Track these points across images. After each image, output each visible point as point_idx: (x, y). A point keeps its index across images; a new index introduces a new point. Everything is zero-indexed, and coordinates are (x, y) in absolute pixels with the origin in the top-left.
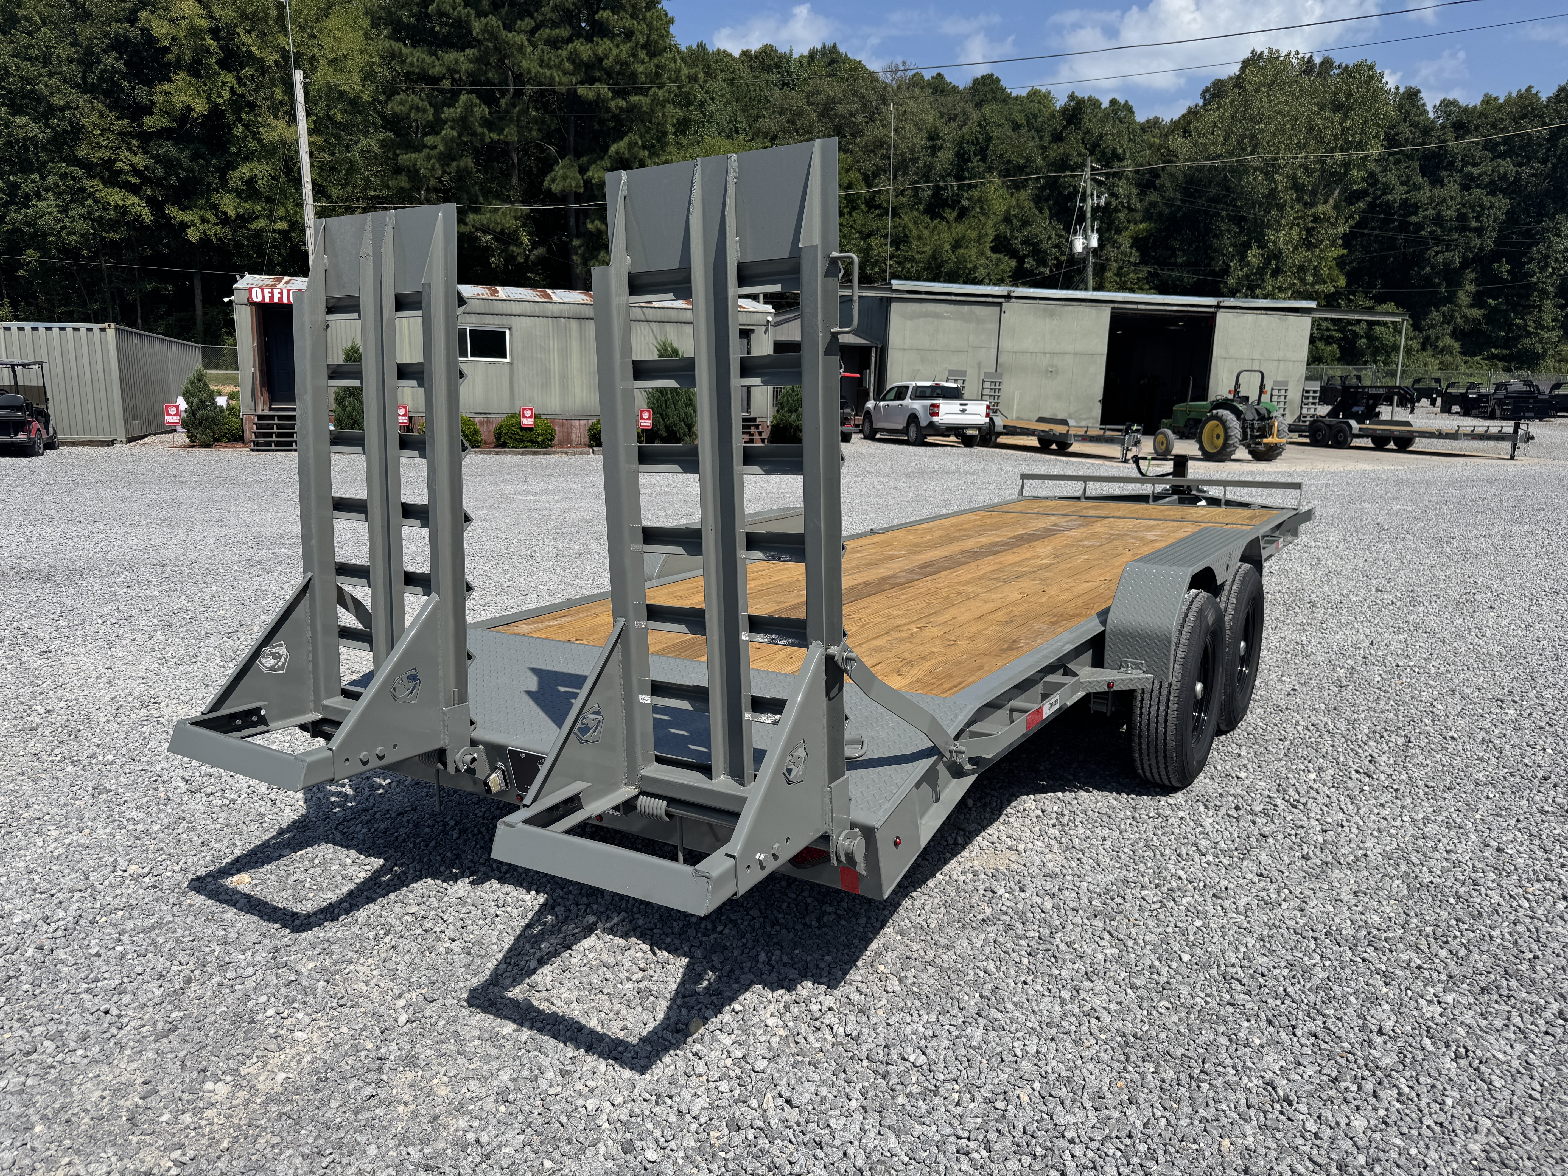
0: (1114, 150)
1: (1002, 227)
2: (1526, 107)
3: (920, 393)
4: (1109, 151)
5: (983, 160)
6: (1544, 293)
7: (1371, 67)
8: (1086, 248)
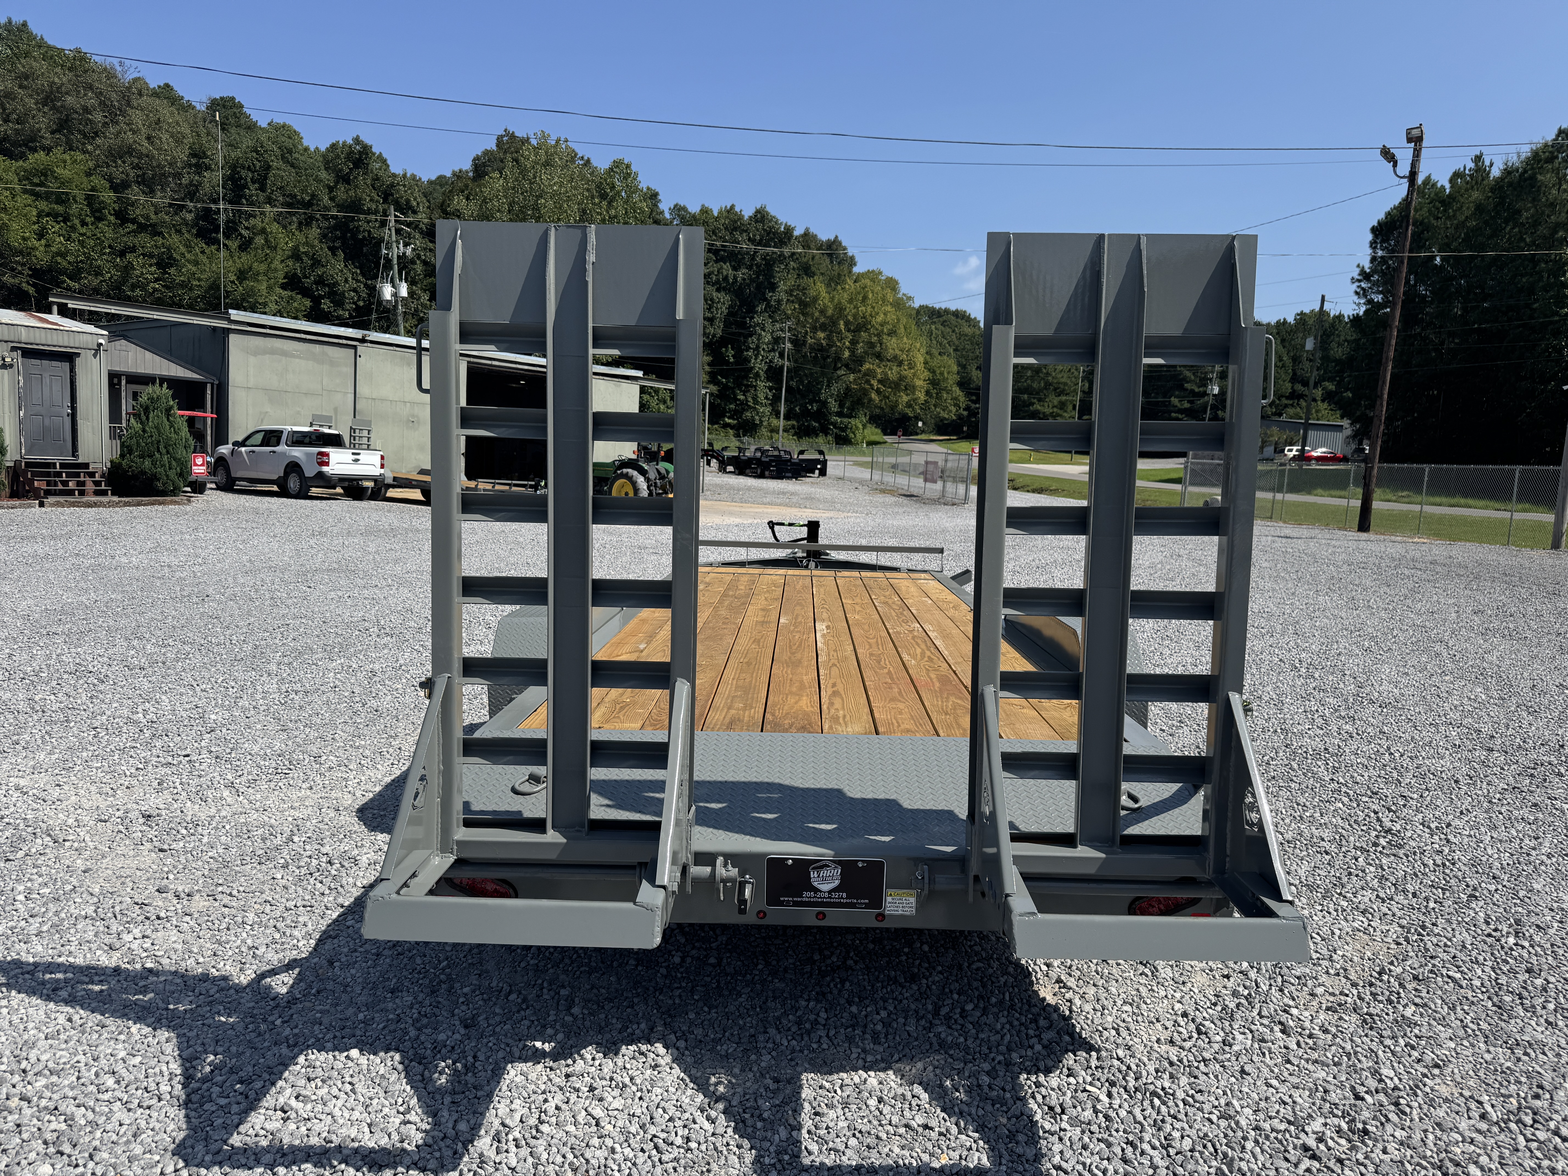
0: (408, 201)
1: (290, 263)
2: (736, 222)
3: (299, 440)
4: (403, 201)
5: (262, 189)
6: (757, 375)
7: (628, 166)
8: (395, 295)
